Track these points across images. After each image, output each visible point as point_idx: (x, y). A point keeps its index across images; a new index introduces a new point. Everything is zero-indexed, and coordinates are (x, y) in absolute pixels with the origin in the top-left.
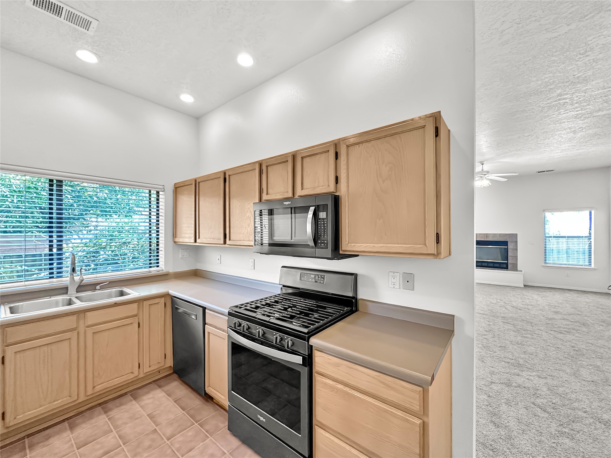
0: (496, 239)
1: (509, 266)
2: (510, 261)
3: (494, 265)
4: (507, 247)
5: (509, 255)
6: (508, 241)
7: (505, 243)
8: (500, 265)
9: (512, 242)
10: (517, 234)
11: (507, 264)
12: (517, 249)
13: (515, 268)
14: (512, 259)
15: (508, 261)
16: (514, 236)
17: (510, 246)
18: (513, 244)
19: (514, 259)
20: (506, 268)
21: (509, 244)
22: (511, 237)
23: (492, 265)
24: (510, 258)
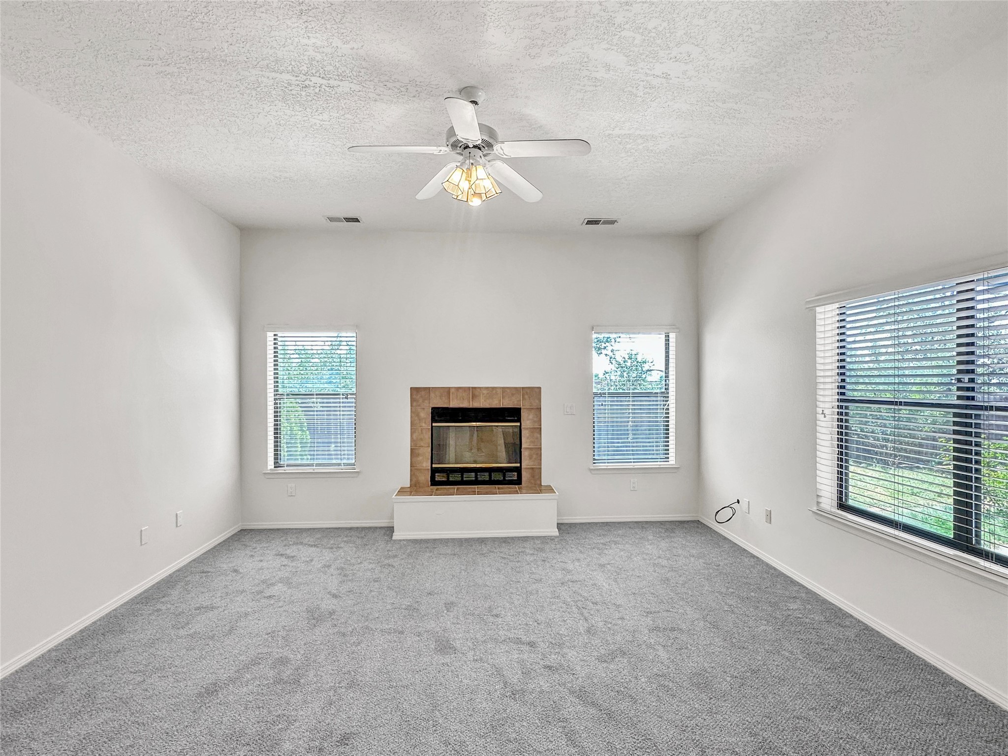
0: (495, 403)
1: (525, 479)
2: (525, 464)
3: (490, 476)
4: (519, 424)
5: (523, 446)
6: (521, 409)
7: (513, 414)
8: (504, 476)
9: (530, 409)
11: (519, 470)
12: (542, 427)
13: (538, 487)
14: (531, 457)
15: (521, 463)
16: (535, 393)
17: (527, 421)
18: (530, 417)
19: (535, 456)
20: (519, 482)
21: (524, 414)
22: (526, 397)
23: (485, 476)
24: (525, 454)
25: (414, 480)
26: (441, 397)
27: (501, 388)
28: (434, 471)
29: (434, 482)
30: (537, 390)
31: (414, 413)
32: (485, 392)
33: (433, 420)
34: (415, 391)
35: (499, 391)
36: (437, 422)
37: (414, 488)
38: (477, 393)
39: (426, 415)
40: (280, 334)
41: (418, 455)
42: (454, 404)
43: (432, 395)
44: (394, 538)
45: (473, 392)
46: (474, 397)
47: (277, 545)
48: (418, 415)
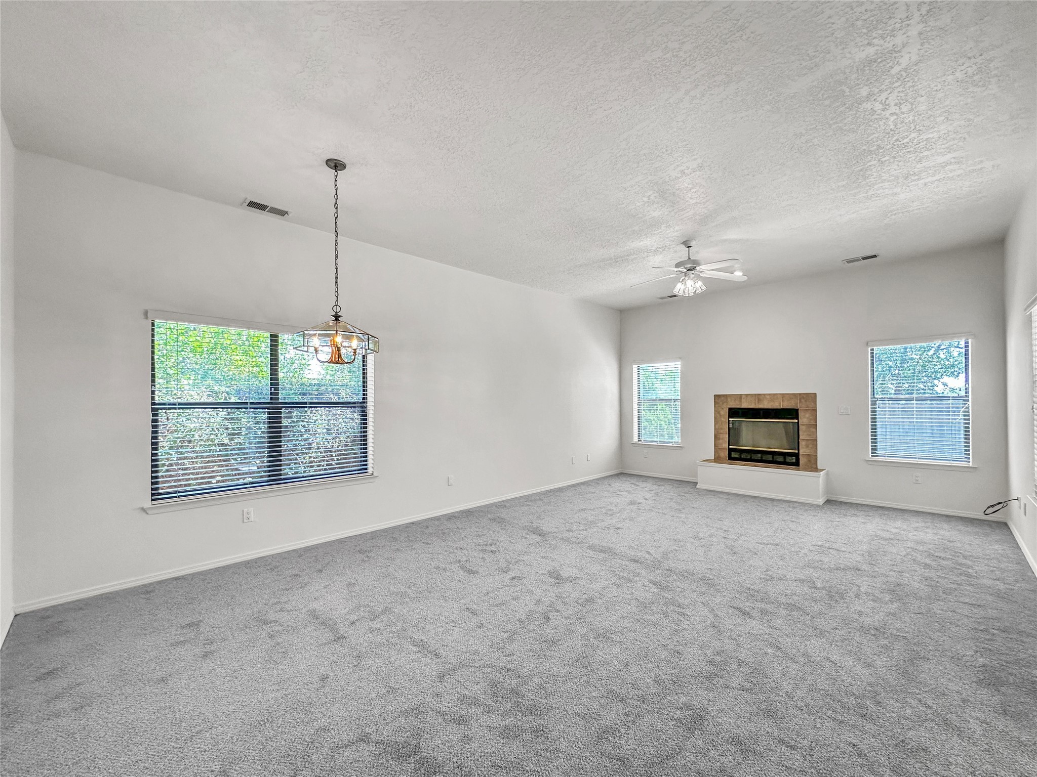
0: (776, 405)
1: (802, 460)
2: (803, 451)
3: (774, 458)
4: (797, 421)
5: (801, 437)
6: (798, 410)
7: (793, 413)
8: (785, 459)
9: (807, 410)
10: (815, 394)
11: (797, 456)
12: (816, 425)
13: (813, 467)
14: (807, 446)
15: (798, 450)
16: (812, 397)
17: (804, 419)
18: (807, 416)
19: (811, 446)
20: (797, 464)
21: (801, 414)
22: (803, 400)
23: (770, 458)
24: (802, 444)
25: (717, 455)
26: (735, 400)
27: (781, 394)
28: (730, 450)
29: (730, 458)
30: (813, 396)
31: (717, 412)
32: (768, 397)
33: (730, 416)
34: (717, 397)
35: (779, 396)
36: (731, 418)
37: (717, 459)
38: (761, 397)
39: (725, 413)
40: (640, 366)
41: (719, 439)
42: (745, 405)
43: (729, 399)
44: (697, 487)
45: (759, 397)
46: (759, 400)
47: (634, 480)
48: (719, 413)
